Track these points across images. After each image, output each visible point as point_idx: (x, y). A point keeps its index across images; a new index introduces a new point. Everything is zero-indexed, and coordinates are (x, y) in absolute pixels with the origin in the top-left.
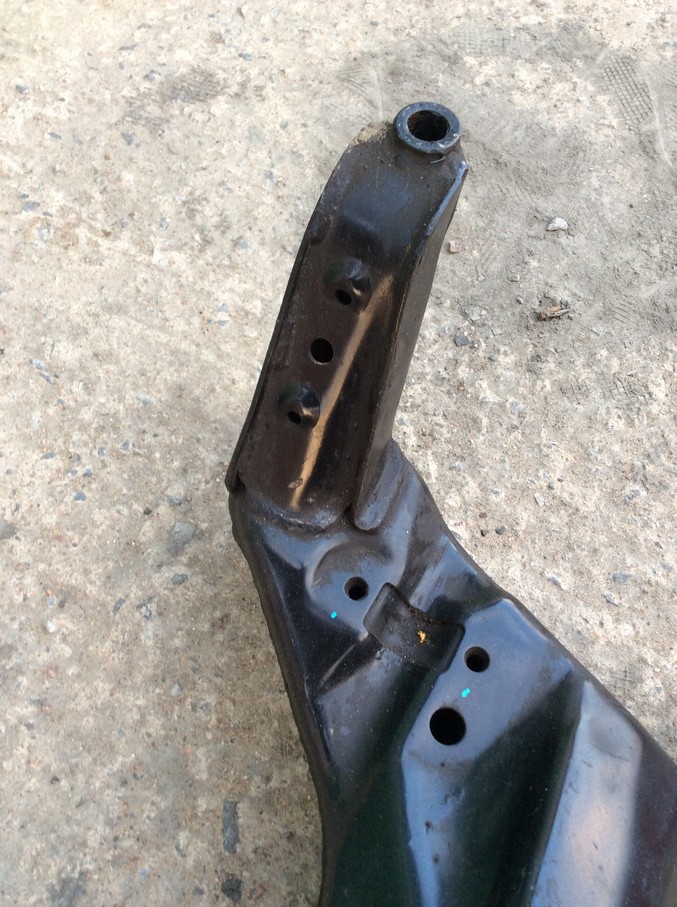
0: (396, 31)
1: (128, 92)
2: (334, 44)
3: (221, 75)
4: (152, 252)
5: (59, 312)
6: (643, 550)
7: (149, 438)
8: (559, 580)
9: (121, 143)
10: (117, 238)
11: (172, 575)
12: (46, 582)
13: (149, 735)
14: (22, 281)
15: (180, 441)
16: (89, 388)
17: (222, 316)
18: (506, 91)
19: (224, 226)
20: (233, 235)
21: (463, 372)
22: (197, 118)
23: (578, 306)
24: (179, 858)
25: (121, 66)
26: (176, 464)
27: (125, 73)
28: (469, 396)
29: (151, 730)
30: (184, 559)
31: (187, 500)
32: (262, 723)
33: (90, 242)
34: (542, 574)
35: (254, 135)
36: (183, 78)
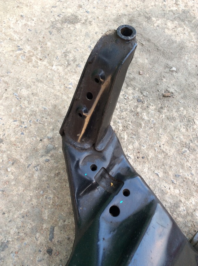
0: (133, 8)
1: (52, 19)
2: (114, 11)
3: (80, 17)
4: (53, 66)
5: (24, 80)
6: (186, 168)
7: (44, 119)
8: (159, 174)
9: (48, 34)
10: (43, 61)
11: (45, 159)
12: (9, 157)
13: (32, 204)
14: (15, 70)
15: (53, 121)
16: (29, 103)
17: (70, 86)
18: (163, 29)
19: (75, 60)
20: (77, 63)
21: (139, 110)
22: (71, 29)
23: (176, 94)
24: (36, 241)
25: (51, 12)
26: (51, 127)
27: (52, 14)
28: (140, 117)
29: (33, 203)
30: (49, 155)
31: (53, 138)
32: (65, 205)
33: (36, 61)
34: (154, 172)
35: (87, 35)
36: (69, 17)
